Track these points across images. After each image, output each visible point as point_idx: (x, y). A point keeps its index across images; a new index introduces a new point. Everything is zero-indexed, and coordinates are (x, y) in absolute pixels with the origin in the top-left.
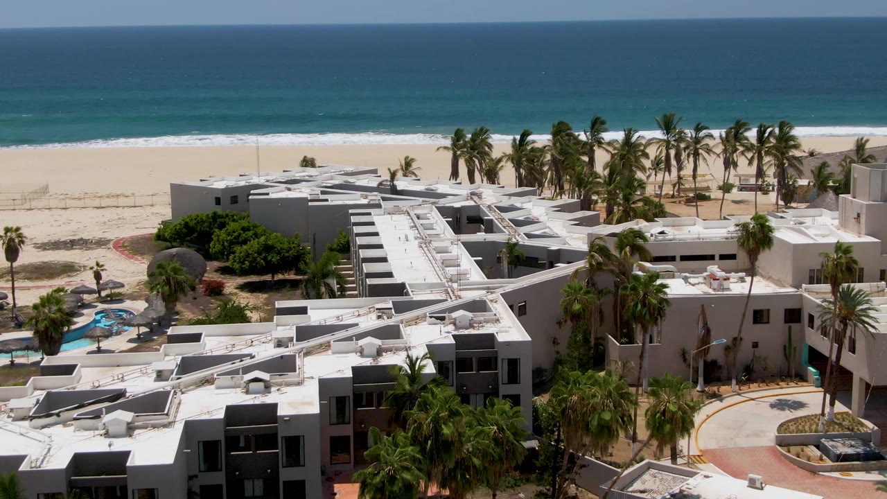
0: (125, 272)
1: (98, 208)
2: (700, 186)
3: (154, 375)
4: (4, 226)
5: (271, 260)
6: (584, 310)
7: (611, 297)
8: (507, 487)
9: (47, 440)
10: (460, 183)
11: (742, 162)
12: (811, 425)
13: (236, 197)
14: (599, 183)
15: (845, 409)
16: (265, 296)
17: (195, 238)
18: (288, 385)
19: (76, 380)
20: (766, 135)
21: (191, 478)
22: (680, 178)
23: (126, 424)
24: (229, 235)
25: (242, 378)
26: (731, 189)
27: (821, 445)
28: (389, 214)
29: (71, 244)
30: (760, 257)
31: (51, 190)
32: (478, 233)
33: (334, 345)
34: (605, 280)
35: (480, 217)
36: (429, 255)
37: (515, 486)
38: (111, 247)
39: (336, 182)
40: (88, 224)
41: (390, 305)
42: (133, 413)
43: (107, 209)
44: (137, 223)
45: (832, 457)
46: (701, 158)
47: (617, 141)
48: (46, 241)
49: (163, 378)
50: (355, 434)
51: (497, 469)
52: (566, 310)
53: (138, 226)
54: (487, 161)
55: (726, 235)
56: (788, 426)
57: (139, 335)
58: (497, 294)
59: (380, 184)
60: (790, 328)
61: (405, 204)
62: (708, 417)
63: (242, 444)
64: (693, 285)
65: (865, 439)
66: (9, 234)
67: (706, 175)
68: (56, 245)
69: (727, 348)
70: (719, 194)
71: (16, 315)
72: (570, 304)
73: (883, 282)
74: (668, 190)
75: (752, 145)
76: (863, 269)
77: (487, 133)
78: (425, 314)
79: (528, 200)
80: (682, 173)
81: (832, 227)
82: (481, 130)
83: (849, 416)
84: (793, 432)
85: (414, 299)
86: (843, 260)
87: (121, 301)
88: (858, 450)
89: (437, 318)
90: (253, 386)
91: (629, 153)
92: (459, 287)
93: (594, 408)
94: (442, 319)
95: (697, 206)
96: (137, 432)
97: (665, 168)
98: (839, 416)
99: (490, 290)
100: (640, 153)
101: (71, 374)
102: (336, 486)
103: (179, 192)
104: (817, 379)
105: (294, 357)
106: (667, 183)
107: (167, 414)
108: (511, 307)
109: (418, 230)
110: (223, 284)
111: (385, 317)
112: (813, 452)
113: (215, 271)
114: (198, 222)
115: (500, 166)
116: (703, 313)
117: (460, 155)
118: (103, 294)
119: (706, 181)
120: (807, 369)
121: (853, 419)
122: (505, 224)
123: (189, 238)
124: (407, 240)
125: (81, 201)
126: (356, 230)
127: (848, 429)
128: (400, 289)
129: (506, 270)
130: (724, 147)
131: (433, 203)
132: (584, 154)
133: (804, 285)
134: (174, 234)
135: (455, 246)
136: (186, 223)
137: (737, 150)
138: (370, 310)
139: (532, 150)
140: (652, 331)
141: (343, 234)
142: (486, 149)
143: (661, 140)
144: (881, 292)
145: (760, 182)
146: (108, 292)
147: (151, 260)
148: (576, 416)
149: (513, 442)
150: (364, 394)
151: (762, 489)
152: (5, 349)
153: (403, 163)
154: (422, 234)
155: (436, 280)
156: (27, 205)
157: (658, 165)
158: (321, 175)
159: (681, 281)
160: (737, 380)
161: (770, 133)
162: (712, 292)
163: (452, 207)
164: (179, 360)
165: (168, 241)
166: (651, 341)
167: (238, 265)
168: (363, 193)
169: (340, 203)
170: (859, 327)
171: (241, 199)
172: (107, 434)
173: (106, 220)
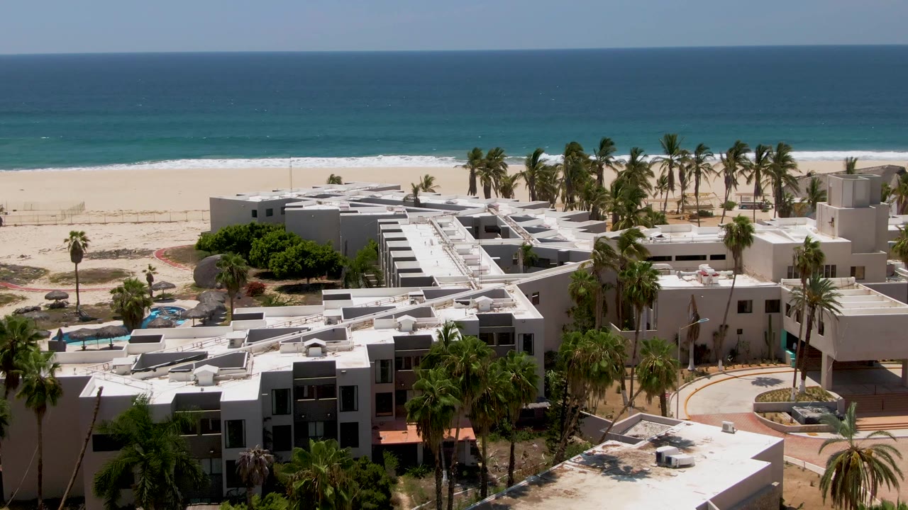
0: (173, 276)
1: (135, 223)
2: (703, 204)
3: (228, 344)
4: (70, 231)
5: (307, 265)
6: (587, 293)
7: (614, 290)
8: (523, 440)
9: (149, 387)
10: (478, 198)
11: (741, 180)
12: (785, 396)
13: (273, 210)
14: (607, 197)
15: (816, 384)
16: (302, 296)
17: (234, 246)
18: (340, 350)
19: (164, 345)
20: (764, 156)
21: (265, 420)
22: (684, 196)
23: (212, 376)
24: (267, 243)
25: (303, 344)
26: (733, 207)
27: (793, 411)
28: (414, 223)
29: (117, 254)
30: (742, 254)
31: (88, 208)
32: (496, 239)
33: (376, 323)
34: (608, 276)
35: (496, 226)
36: (453, 256)
37: (530, 438)
38: (155, 256)
39: (364, 197)
40: (130, 237)
41: (422, 293)
42: (217, 368)
43: (144, 224)
44: (174, 236)
45: (802, 420)
46: (702, 176)
47: (624, 161)
48: (91, 252)
49: (236, 345)
50: (396, 391)
52: (573, 295)
53: (175, 239)
54: (502, 178)
55: (717, 238)
56: (765, 397)
58: (514, 286)
59: (406, 198)
60: (770, 316)
61: (428, 214)
62: (697, 390)
63: (306, 394)
64: (687, 281)
65: (832, 407)
66: (74, 237)
67: (709, 194)
68: (102, 255)
69: (715, 334)
70: (720, 212)
71: (79, 311)
72: (577, 288)
73: (853, 278)
74: (672, 207)
75: (751, 164)
76: (835, 266)
77: (502, 154)
78: (452, 300)
79: (541, 212)
80: (686, 192)
81: (808, 230)
82: (497, 150)
83: (819, 390)
84: (769, 401)
85: (442, 289)
86: (811, 253)
87: (172, 300)
88: (824, 415)
89: (462, 303)
90: (312, 350)
91: (636, 170)
92: (480, 281)
93: (594, 359)
94: (467, 303)
95: (699, 222)
96: (221, 382)
97: (669, 187)
98: (811, 390)
99: (505, 282)
100: (646, 172)
101: (159, 342)
102: (381, 432)
103: (217, 204)
104: (793, 361)
105: (343, 330)
106: (672, 200)
107: (245, 369)
108: (527, 296)
109: (441, 236)
110: (263, 286)
111: (417, 302)
112: (786, 417)
113: (254, 276)
114: (237, 233)
115: (514, 183)
116: (693, 302)
117: (477, 173)
118: (156, 294)
119: (709, 199)
120: (785, 353)
121: (822, 392)
122: (520, 231)
123: (229, 246)
124: (432, 245)
125: (119, 216)
126: (386, 235)
127: (817, 399)
128: (429, 281)
129: (522, 267)
130: (724, 167)
131: (455, 214)
132: (593, 172)
133: (782, 279)
134: (214, 243)
135: (475, 248)
136: (226, 233)
137: (737, 169)
138: (404, 297)
139: (545, 168)
140: (648, 317)
141: (372, 241)
142: (502, 168)
143: (665, 159)
144: (850, 286)
145: (759, 200)
146: (159, 292)
147: (195, 266)
148: (580, 367)
149: (528, 384)
150: (404, 360)
151: (734, 433)
152: (78, 336)
153: (423, 181)
154: (445, 239)
155: (459, 275)
156: (68, 220)
157: (663, 184)
158: (348, 190)
159: (676, 277)
160: (723, 361)
161: (767, 154)
162: (702, 285)
163: (472, 217)
164: (248, 332)
165: (209, 250)
166: (648, 328)
167: (277, 270)
168: (388, 206)
169: (369, 214)
170: (825, 311)
171: (276, 212)
172: (197, 383)
173: (145, 234)
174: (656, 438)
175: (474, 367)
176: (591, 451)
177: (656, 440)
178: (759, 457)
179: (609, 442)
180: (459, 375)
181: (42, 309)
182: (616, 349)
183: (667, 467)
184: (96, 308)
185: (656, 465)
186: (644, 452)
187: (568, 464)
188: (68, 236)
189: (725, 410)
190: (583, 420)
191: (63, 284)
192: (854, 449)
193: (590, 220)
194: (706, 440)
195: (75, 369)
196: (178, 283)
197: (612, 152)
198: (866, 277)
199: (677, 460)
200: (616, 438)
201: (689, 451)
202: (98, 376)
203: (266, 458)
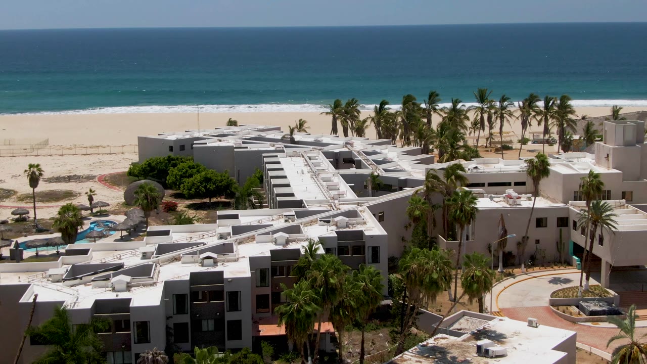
0: (108, 197)
1: (85, 155)
2: (505, 140)
3: (141, 256)
4: (29, 164)
5: (209, 188)
6: (422, 214)
7: (441, 210)
8: (372, 330)
9: (76, 293)
10: (338, 137)
11: (534, 122)
12: (573, 293)
13: (184, 146)
14: (434, 136)
15: (597, 283)
16: (205, 212)
17: (156, 174)
18: (229, 261)
19: (90, 258)
20: (550, 104)
21: (168, 318)
22: (491, 134)
23: (126, 284)
24: (179, 171)
25: (199, 257)
26: (527, 142)
27: (580, 305)
28: (290, 156)
29: (69, 179)
30: (541, 182)
31: (51, 143)
32: (351, 169)
33: (258, 238)
34: (437, 199)
35: (352, 159)
36: (318, 183)
37: (377, 328)
38: (97, 180)
39: (253, 136)
40: (79, 166)
41: (294, 213)
42: (130, 277)
43: (91, 155)
44: (113, 165)
45: (587, 312)
46: (505, 120)
47: (447, 108)
48: (50, 177)
49: (147, 257)
50: (272, 293)
51: (366, 310)
52: (410, 215)
53: (114, 167)
54: (356, 121)
55: (519, 169)
56: (558, 293)
57: (122, 237)
58: (365, 207)
59: (284, 137)
60: (561, 230)
61: (301, 150)
62: (505, 288)
63: (200, 297)
64: (497, 202)
65: (609, 302)
66: (32, 169)
67: (510, 132)
68: (58, 179)
69: (519, 244)
70: (518, 146)
71: (36, 224)
72: (412, 211)
73: (624, 200)
74: (482, 142)
75: (541, 111)
76: (610, 191)
77: (357, 103)
78: (317, 219)
79: (385, 148)
80: (493, 131)
81: (590, 164)
82: (353, 100)
83: (599, 288)
84: (561, 297)
85: (309, 210)
86: (594, 182)
87: (107, 215)
88: (604, 308)
89: (325, 221)
90: (206, 261)
91: (455, 117)
92: (339, 203)
93: (427, 271)
94: (328, 222)
95: (502, 154)
96: (133, 289)
97: (480, 128)
98: (592, 288)
99: (358, 204)
100: (463, 117)
101: (87, 254)
102: (260, 326)
103: (144, 142)
104: (579, 264)
105: (232, 244)
106: (482, 137)
107: (152, 278)
108: (374, 215)
109: (310, 167)
110: (176, 204)
111: (290, 221)
112: (574, 309)
113: (170, 196)
114: (158, 163)
115: (365, 125)
116: (502, 219)
117: (338, 118)
118: (95, 210)
119: (510, 136)
120: (572, 258)
121: (602, 289)
122: (369, 163)
123: (151, 174)
124: (303, 174)
125: (73, 150)
126: (268, 166)
127: (598, 295)
128: (299, 204)
129: (370, 192)
130: (521, 113)
131: (321, 149)
132: (424, 117)
133: (570, 202)
134: (141, 171)
135: (335, 177)
136: (150, 163)
137: (531, 114)
138: (280, 217)
139: (388, 114)
140: (468, 232)
141: (258, 170)
142: (356, 114)
143: (477, 107)
144: (622, 206)
145: (547, 137)
146: (98, 209)
147: (126, 189)
148: (416, 277)
149: (375, 292)
150: (278, 268)
151: (537, 327)
152: (33, 245)
153: (298, 124)
154: (313, 169)
155: (323, 198)
156: (35, 153)
157: (476, 126)
158: (241, 131)
159: (488, 199)
160: (525, 265)
161: (553, 103)
162: (508, 206)
163: (333, 152)
164: (157, 246)
165: (137, 176)
166: (467, 239)
167: (187, 192)
168: (271, 143)
169: (256, 149)
170: (605, 227)
171: (187, 147)
172: (114, 290)
173: (91, 163)
174: (476, 331)
175: (332, 281)
176: (425, 343)
177: (476, 333)
178: (558, 348)
179: (440, 335)
180: (320, 287)
181: (10, 222)
182: (445, 263)
183: (485, 357)
184: (50, 221)
185: (477, 355)
186: (467, 343)
187: (407, 355)
188: (27, 168)
189: (528, 304)
190: (418, 316)
191: (27, 203)
192: (635, 344)
193: (422, 154)
194: (516, 334)
195: (19, 278)
196: (113, 201)
197: (437, 101)
198: (633, 200)
199: (493, 351)
200: (445, 332)
201: (502, 343)
202: (37, 283)
203: (162, 358)
